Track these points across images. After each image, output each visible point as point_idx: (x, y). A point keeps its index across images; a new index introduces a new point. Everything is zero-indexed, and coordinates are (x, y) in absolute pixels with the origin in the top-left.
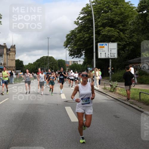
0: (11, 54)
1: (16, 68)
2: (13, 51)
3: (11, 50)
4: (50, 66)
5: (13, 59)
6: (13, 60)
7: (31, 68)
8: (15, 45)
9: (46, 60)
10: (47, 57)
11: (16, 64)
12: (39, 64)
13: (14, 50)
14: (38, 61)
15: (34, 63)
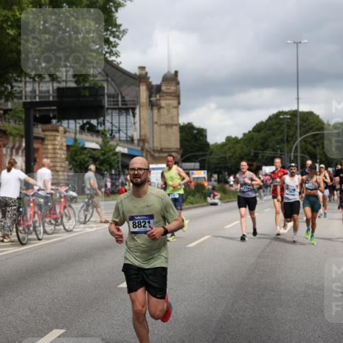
0: (163, 103)
1: (182, 156)
2: (169, 94)
3: (163, 88)
4: (306, 149)
5: (171, 122)
6: (172, 125)
7: (234, 153)
8: (176, 72)
9: (289, 126)
10: (294, 114)
11: (182, 140)
12: (266, 139)
13: (173, 88)
14: (259, 128)
15: (245, 135)
